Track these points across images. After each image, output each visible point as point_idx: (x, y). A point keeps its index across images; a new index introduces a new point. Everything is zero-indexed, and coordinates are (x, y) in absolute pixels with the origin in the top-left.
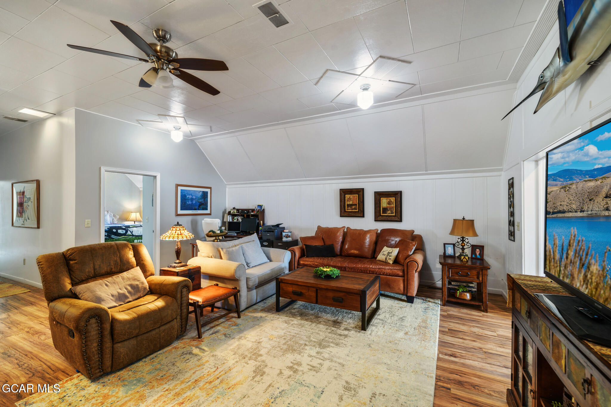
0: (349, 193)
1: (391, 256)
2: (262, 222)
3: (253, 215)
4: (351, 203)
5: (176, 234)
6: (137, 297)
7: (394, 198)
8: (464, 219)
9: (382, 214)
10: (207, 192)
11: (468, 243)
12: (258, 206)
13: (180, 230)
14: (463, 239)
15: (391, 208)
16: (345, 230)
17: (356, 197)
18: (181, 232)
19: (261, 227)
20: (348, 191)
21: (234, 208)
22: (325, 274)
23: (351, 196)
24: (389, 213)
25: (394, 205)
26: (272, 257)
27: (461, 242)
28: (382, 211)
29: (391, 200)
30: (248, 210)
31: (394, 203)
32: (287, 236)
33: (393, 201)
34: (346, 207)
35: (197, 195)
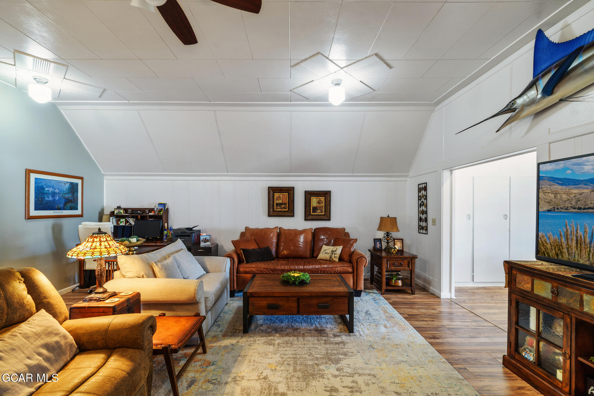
0: (278, 191)
1: (336, 254)
2: (166, 224)
3: (151, 217)
4: (280, 201)
5: (103, 247)
6: (62, 364)
7: (324, 198)
8: (388, 216)
9: (312, 214)
10: (77, 184)
11: (391, 237)
12: (160, 204)
13: (107, 240)
14: (388, 234)
15: (321, 208)
16: (278, 231)
17: (286, 196)
18: (109, 244)
19: (166, 230)
20: (278, 190)
21: (119, 208)
22: (299, 280)
23: (281, 195)
24: (318, 212)
25: (324, 205)
26: (209, 266)
27: (387, 237)
28: (312, 210)
29: (321, 199)
30: (143, 210)
31: (324, 203)
32: (206, 241)
33: (322, 200)
34: (275, 206)
35: (62, 188)
